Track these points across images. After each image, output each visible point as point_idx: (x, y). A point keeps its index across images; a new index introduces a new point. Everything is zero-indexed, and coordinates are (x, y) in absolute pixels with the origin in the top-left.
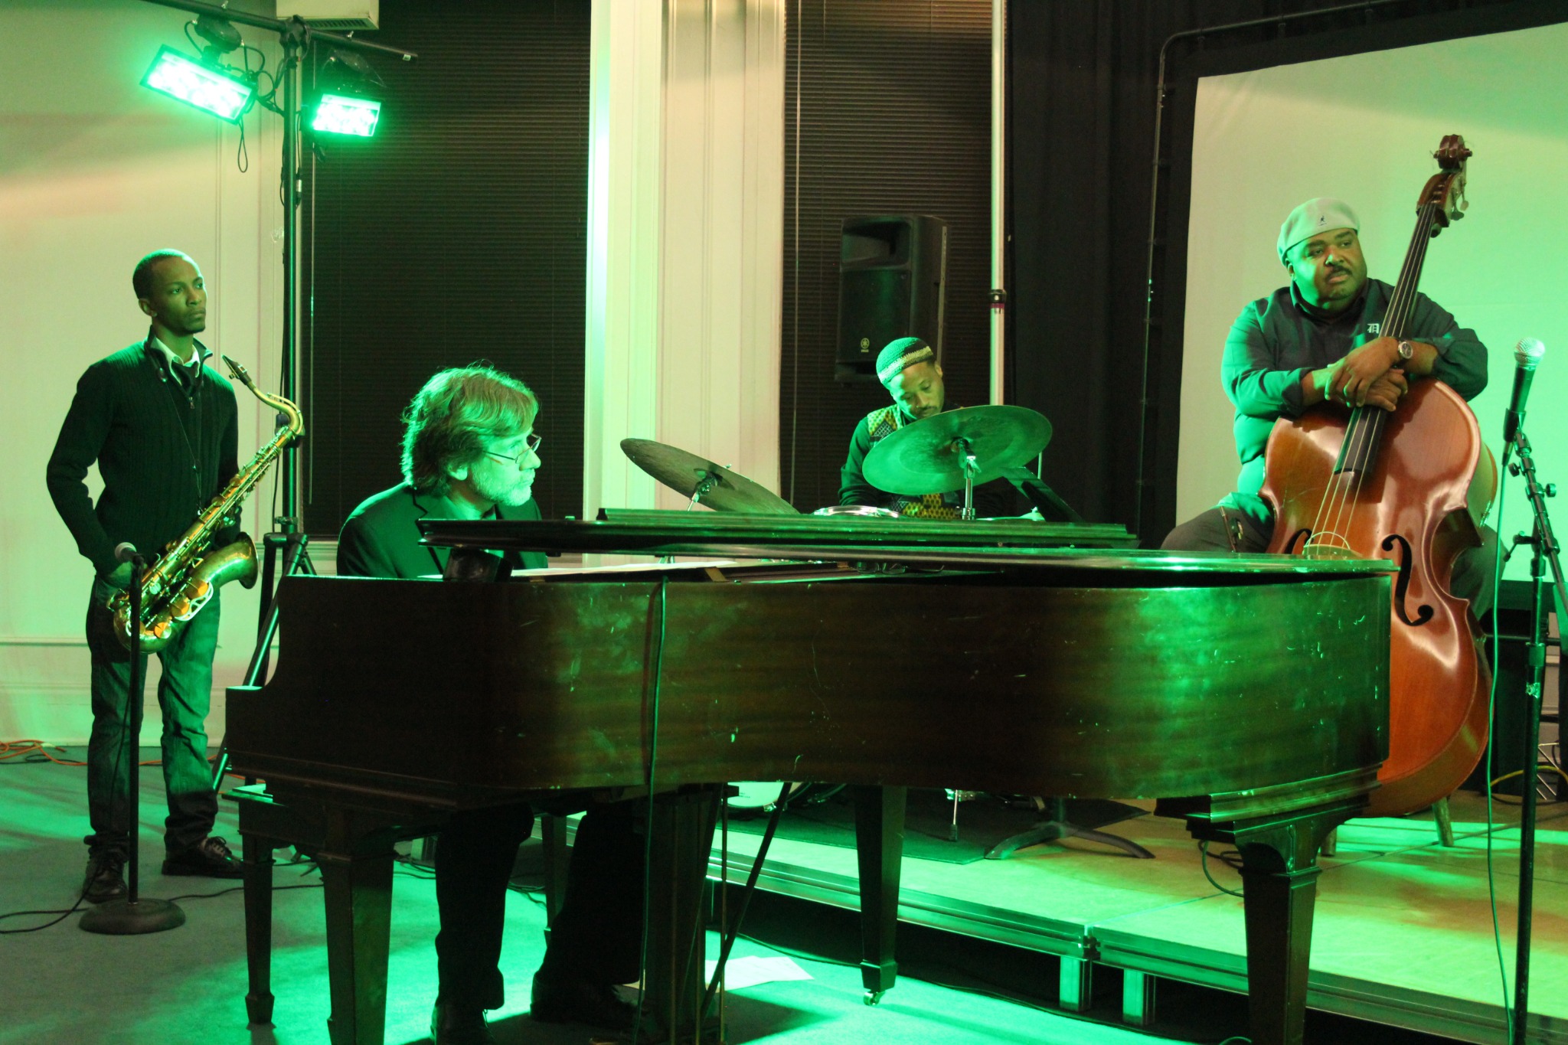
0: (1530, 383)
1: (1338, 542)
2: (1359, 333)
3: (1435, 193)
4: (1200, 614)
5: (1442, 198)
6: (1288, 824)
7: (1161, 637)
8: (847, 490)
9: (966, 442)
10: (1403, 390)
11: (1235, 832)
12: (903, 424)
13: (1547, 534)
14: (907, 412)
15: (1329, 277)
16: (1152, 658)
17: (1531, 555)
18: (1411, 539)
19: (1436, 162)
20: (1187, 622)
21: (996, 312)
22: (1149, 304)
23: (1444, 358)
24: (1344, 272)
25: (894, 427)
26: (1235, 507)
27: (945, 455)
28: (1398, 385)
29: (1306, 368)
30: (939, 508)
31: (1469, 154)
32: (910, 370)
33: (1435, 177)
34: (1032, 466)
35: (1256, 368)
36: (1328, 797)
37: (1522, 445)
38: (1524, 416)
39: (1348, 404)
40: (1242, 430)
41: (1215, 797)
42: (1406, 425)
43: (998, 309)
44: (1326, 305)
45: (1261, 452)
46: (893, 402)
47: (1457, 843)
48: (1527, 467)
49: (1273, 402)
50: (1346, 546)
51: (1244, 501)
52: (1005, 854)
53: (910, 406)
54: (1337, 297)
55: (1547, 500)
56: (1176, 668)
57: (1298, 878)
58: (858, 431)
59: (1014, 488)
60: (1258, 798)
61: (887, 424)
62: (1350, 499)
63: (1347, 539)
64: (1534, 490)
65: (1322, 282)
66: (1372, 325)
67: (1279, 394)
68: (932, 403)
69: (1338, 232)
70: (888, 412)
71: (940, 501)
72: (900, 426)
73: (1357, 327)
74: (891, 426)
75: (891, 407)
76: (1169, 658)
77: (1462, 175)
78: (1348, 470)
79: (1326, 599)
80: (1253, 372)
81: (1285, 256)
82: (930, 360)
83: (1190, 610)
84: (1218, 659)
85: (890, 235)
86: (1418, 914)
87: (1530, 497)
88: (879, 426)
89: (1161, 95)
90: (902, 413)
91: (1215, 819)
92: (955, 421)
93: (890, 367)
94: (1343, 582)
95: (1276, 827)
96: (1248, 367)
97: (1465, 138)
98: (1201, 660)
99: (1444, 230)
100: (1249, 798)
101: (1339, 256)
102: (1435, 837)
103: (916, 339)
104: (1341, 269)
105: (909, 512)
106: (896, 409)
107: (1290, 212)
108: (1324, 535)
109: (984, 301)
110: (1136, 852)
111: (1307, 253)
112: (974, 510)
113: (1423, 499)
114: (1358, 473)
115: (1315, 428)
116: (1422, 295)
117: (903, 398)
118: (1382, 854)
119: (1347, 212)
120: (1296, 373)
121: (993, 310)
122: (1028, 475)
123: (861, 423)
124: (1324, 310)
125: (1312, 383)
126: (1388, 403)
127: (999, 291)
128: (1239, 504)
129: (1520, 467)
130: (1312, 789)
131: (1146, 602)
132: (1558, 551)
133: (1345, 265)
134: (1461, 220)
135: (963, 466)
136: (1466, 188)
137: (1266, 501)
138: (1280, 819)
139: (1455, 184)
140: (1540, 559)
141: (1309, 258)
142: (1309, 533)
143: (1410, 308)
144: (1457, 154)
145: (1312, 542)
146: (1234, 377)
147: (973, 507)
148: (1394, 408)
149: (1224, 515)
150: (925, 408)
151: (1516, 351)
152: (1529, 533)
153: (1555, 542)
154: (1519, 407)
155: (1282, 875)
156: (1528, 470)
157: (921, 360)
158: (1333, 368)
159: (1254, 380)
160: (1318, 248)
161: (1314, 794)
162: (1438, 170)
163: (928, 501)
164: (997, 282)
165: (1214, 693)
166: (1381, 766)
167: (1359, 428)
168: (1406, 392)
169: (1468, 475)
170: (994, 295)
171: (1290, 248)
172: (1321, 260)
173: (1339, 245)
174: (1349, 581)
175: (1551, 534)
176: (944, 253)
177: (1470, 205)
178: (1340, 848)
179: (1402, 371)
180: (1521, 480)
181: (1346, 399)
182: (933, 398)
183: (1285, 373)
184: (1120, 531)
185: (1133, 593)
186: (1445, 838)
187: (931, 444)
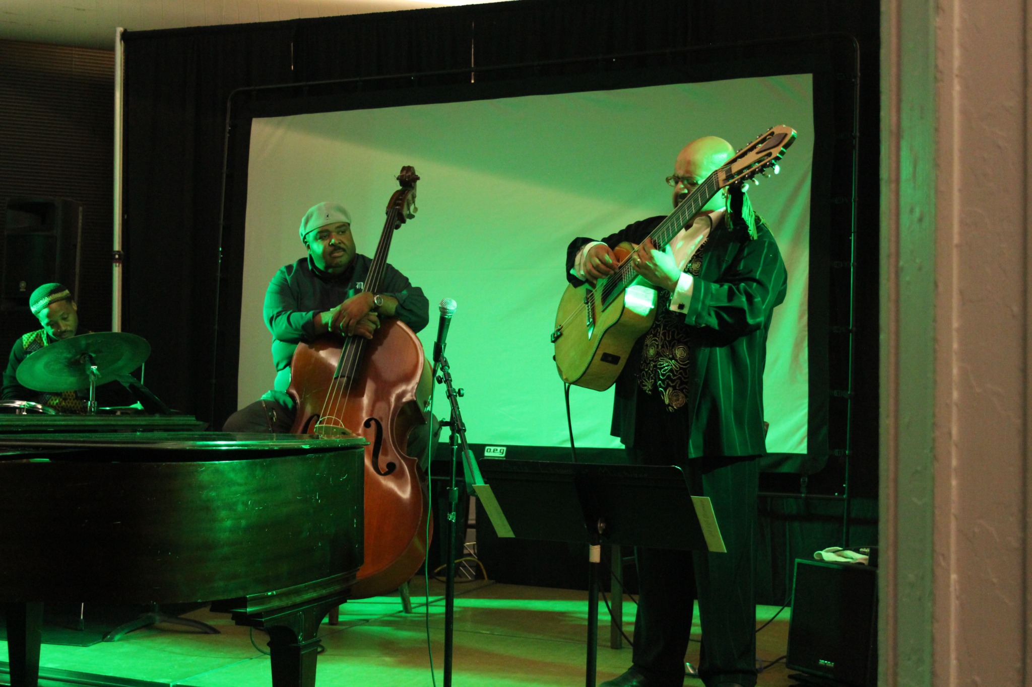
0: (448, 325)
1: (336, 423)
2: (351, 289)
3: (397, 202)
4: (239, 478)
5: (402, 205)
6: (299, 612)
7: (213, 494)
8: (7, 388)
9: (91, 357)
10: (377, 326)
11: (263, 620)
12: (48, 342)
13: (459, 421)
14: (51, 333)
15: (331, 253)
16: (207, 508)
17: (450, 433)
18: (382, 420)
19: (398, 182)
20: (231, 483)
21: (116, 266)
22: (220, 264)
23: (402, 306)
24: (341, 250)
25: (42, 344)
26: (272, 400)
27: (76, 365)
28: (374, 323)
29: (317, 311)
30: (74, 399)
31: (418, 178)
32: (54, 305)
33: (397, 192)
34: (136, 374)
35: (285, 310)
36: (324, 592)
37: (444, 365)
38: (445, 346)
39: (343, 334)
40: (277, 349)
41: (249, 597)
42: (380, 348)
43: (118, 264)
44: (330, 271)
45: (288, 364)
46: (42, 327)
47: (414, 610)
48: (447, 378)
49: (297, 332)
50: (341, 426)
51: (278, 396)
52: (117, 637)
53: (53, 330)
54: (337, 266)
55: (458, 398)
56: (223, 513)
57: (305, 647)
58: (15, 347)
59: (124, 388)
60: (278, 596)
61: (37, 342)
62: (344, 395)
63: (342, 421)
64: (451, 392)
65: (327, 255)
66: (359, 283)
67: (299, 327)
68: (69, 328)
69: (338, 225)
70: (38, 334)
71: (74, 395)
72: (46, 344)
73: (350, 284)
74: (40, 344)
75: (40, 330)
76: (218, 507)
77: (413, 191)
78: (342, 376)
79: (323, 465)
80: (283, 313)
81: (305, 238)
82: (68, 299)
83: (232, 475)
84: (251, 506)
85: (42, 211)
86: (388, 659)
87: (448, 397)
88: (31, 344)
89: (228, 128)
90: (48, 335)
91: (250, 611)
92: (83, 343)
93: (39, 303)
94: (332, 454)
95: (289, 615)
96: (280, 309)
97: (416, 169)
98: (240, 508)
99: (403, 225)
100: (272, 596)
101: (338, 240)
102: (400, 607)
103: (58, 284)
104: (340, 248)
105: (52, 403)
106: (43, 332)
107: (308, 210)
108: (328, 418)
109: (109, 258)
110: (208, 630)
111: (318, 237)
112: (96, 403)
113: (389, 394)
114: (349, 378)
115: (323, 349)
116: (389, 265)
117: (48, 324)
118: (367, 621)
119: (344, 212)
120: (311, 314)
121: (114, 264)
122: (133, 380)
123: (18, 341)
124: (329, 273)
125: (321, 320)
126: (368, 334)
127: (118, 252)
128: (275, 398)
129: (443, 378)
130: (314, 587)
131: (202, 471)
132: (465, 430)
133: (342, 246)
134: (413, 220)
135: (88, 373)
136: (417, 200)
137: (292, 396)
138: (294, 609)
139: (410, 197)
140: (455, 435)
141: (319, 241)
142: (318, 417)
143: (381, 275)
144: (411, 178)
145: (320, 423)
146: (271, 315)
147: (96, 400)
148: (372, 337)
149: (264, 406)
150: (65, 331)
151: (440, 306)
152: (448, 419)
153: (463, 425)
154: (442, 341)
155: (295, 645)
156: (447, 379)
157: (61, 299)
158: (334, 311)
159: (283, 319)
160: (325, 234)
161: (315, 591)
162: (400, 188)
163: (65, 395)
164: (117, 246)
165: (248, 529)
166: (359, 569)
167: (350, 349)
168: (379, 327)
169: (417, 378)
170: (115, 255)
171: (308, 233)
172: (327, 242)
173: (338, 233)
174: (337, 453)
175: (461, 419)
176: (80, 224)
177: (419, 210)
178: (341, 618)
179: (376, 314)
180: (444, 386)
181: (342, 331)
182: (69, 324)
183: (304, 314)
184: (191, 420)
185: (194, 465)
186: (407, 607)
187: (66, 358)
